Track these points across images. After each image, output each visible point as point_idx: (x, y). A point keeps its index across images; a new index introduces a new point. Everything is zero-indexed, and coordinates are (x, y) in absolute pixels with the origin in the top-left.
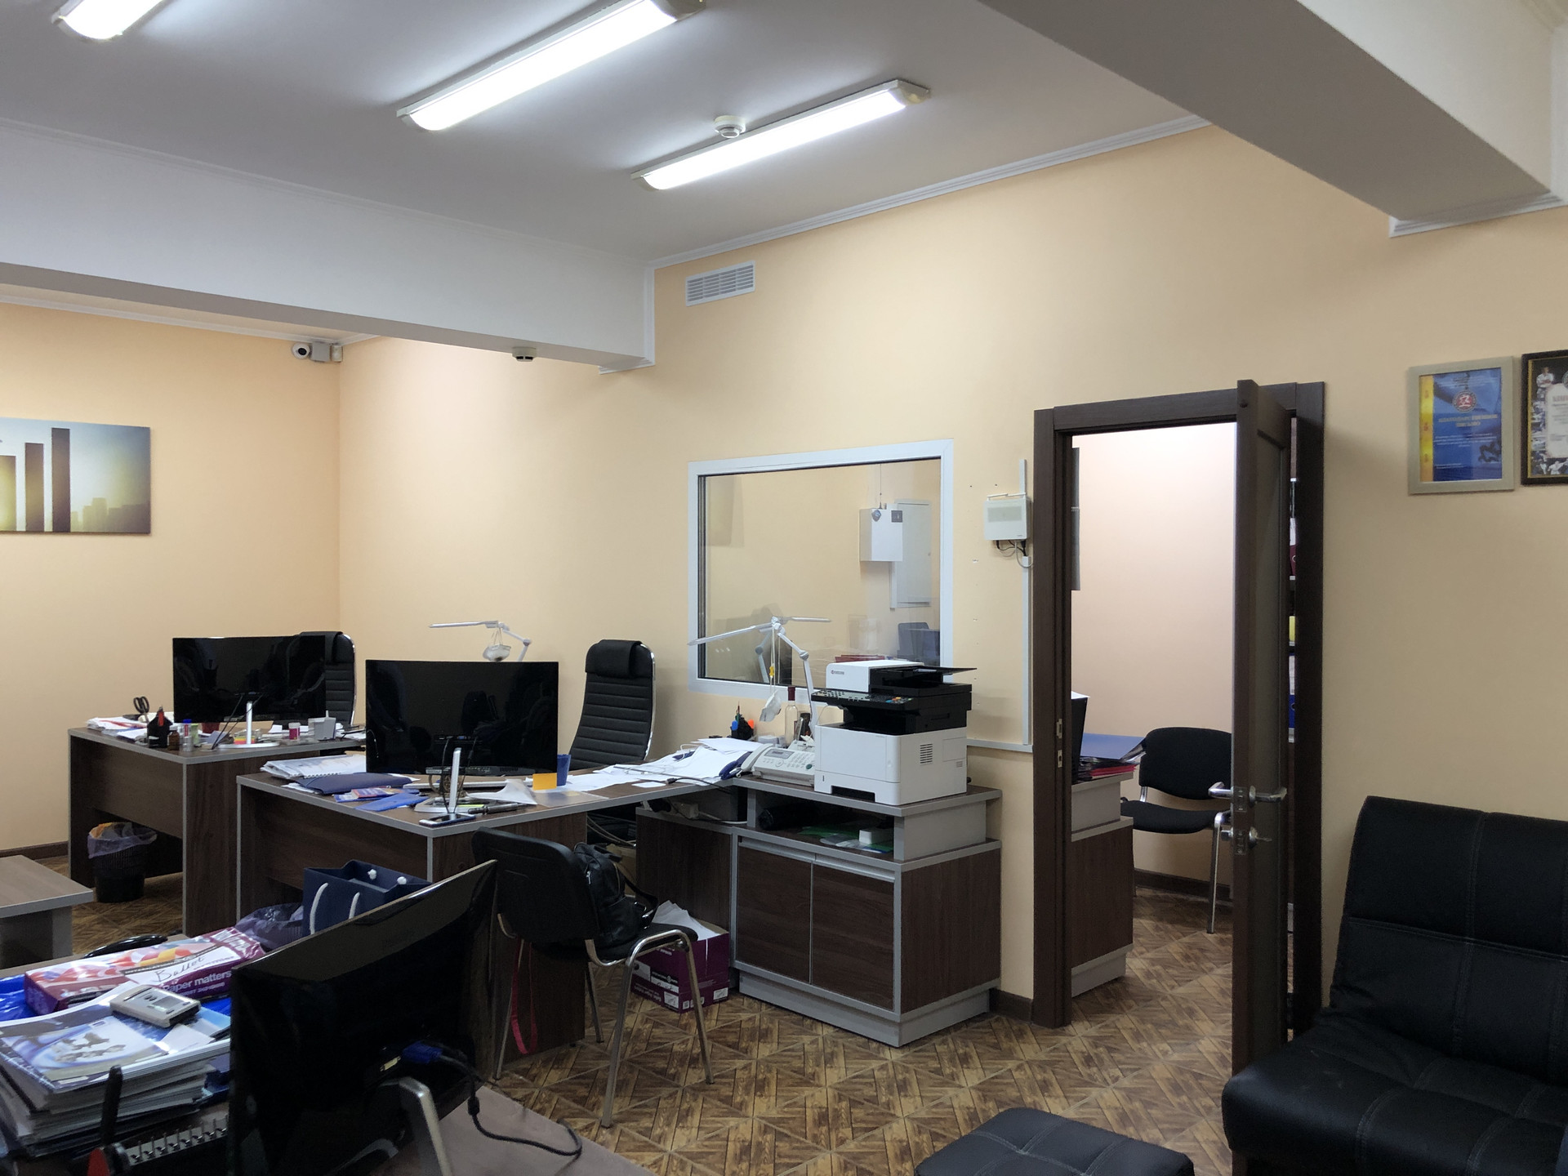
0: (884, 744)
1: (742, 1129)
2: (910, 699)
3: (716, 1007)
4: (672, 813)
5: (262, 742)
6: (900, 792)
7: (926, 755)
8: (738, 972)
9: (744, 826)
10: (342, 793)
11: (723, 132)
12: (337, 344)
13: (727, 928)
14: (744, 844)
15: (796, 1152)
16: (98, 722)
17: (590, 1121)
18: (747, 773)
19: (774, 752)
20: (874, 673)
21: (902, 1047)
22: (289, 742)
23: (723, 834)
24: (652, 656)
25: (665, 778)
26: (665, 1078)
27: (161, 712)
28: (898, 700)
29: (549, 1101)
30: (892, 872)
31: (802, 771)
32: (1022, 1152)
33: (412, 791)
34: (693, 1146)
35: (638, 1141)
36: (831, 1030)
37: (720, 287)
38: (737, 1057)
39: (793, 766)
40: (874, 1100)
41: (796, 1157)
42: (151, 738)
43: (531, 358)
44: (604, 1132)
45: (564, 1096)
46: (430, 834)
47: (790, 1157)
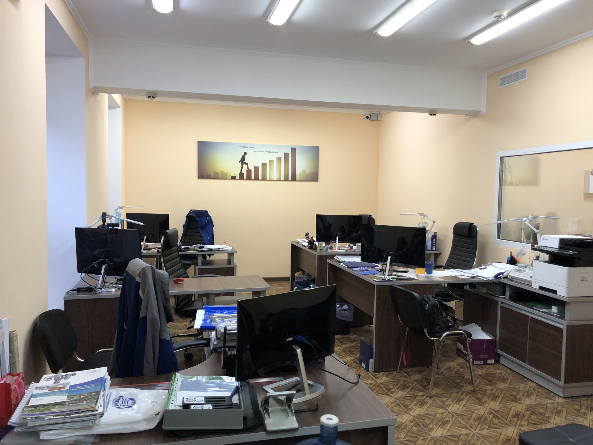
0: (562, 271)
1: (481, 410)
2: (576, 252)
3: (488, 366)
4: (477, 290)
5: (341, 250)
6: (569, 291)
7: (584, 277)
8: (499, 355)
9: (504, 298)
10: (355, 268)
11: (497, 18)
12: (379, 114)
13: (495, 337)
14: (503, 305)
15: (500, 424)
16: (298, 240)
17: (424, 394)
18: (506, 277)
19: (518, 270)
20: (562, 241)
21: (564, 398)
22: (349, 250)
23: (495, 300)
24: (478, 229)
25: (471, 276)
26: (458, 386)
27: (312, 238)
28: (571, 252)
29: (412, 384)
30: (562, 324)
31: (528, 278)
32: (571, 440)
33: (377, 270)
34: (459, 411)
35: (439, 404)
36: (535, 385)
37: (513, 79)
38: (490, 385)
39: (525, 276)
40: (542, 414)
41: (499, 426)
42: (309, 246)
43: (435, 115)
44: (428, 398)
45: (418, 383)
46: (376, 284)
47: (496, 425)
